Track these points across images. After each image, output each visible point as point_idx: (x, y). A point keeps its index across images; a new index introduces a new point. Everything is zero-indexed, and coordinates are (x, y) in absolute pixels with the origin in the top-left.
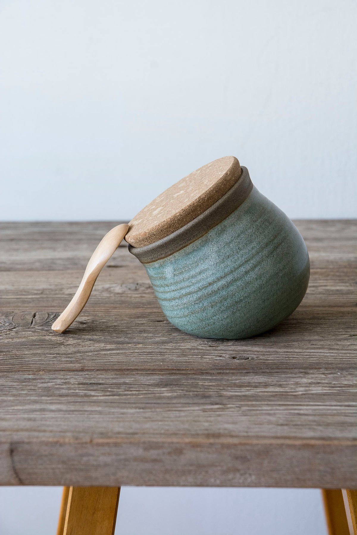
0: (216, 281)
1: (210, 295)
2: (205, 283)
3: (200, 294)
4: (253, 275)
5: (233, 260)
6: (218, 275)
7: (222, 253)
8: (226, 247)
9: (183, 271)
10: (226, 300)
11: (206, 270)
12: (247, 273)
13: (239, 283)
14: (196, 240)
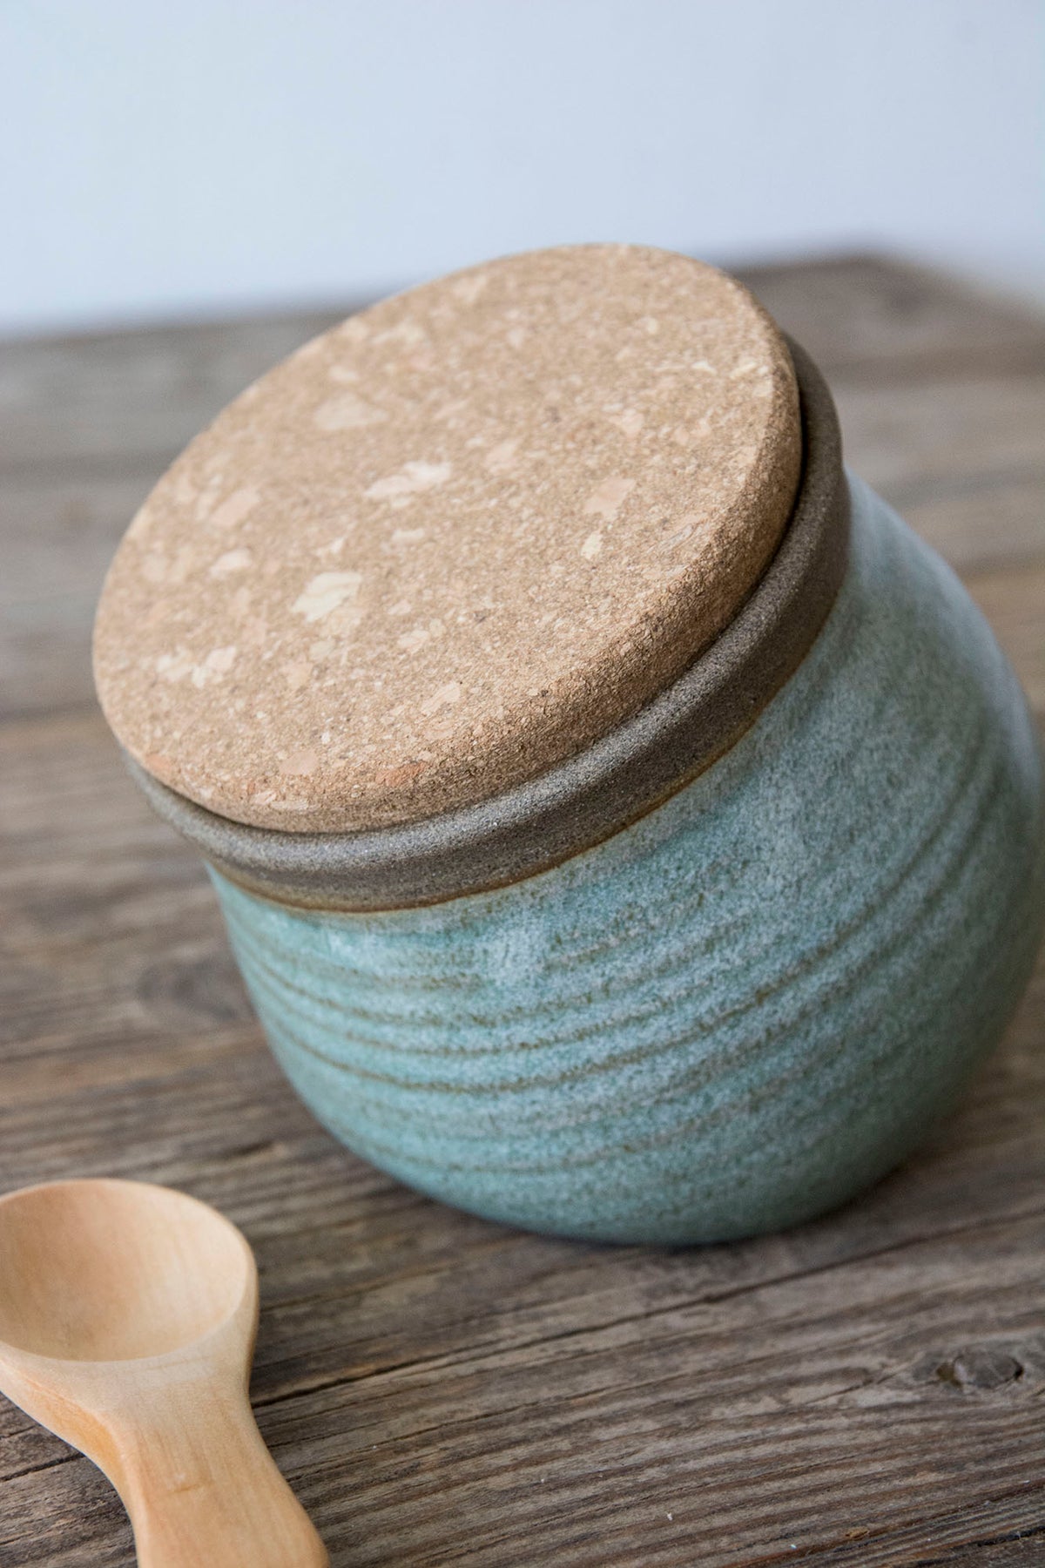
0: (794, 977)
1: (752, 1052)
2: (734, 996)
3: (698, 1052)
4: (953, 908)
5: (874, 847)
6: (808, 943)
7: (824, 819)
8: (837, 783)
9: (613, 941)
10: (831, 1064)
11: (744, 925)
12: (932, 902)
13: (899, 966)
14: (700, 773)
